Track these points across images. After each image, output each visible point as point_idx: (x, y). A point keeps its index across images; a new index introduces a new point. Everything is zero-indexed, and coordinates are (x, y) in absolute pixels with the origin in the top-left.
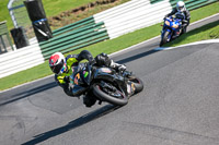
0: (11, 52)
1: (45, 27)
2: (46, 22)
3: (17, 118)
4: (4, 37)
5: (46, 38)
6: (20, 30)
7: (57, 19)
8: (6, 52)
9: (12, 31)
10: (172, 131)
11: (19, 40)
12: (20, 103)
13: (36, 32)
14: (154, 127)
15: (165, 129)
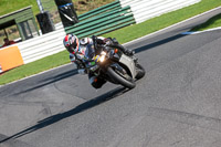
0: (37, 37)
1: (71, 12)
2: (72, 6)
3: (43, 104)
4: (30, 22)
5: (72, 23)
6: (45, 15)
7: (83, 3)
8: (32, 37)
9: (38, 16)
10: (199, 117)
11: (45, 25)
12: (46, 89)
13: (62, 17)
14: (181, 113)
15: (192, 115)
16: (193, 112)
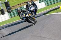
0: (0, 16)
2: (10, 8)
3: (2, 34)
5: (10, 12)
6: (3, 10)
7: (13, 7)
9: (1, 10)
10: (45, 38)
12: (3, 30)
15: (43, 37)
16: (43, 36)
